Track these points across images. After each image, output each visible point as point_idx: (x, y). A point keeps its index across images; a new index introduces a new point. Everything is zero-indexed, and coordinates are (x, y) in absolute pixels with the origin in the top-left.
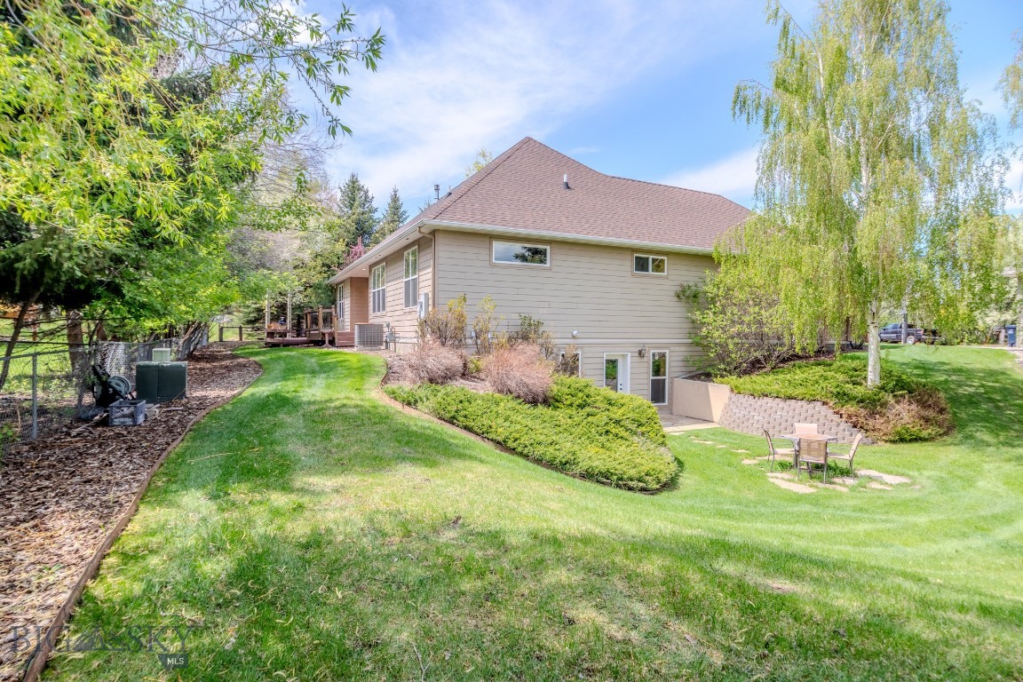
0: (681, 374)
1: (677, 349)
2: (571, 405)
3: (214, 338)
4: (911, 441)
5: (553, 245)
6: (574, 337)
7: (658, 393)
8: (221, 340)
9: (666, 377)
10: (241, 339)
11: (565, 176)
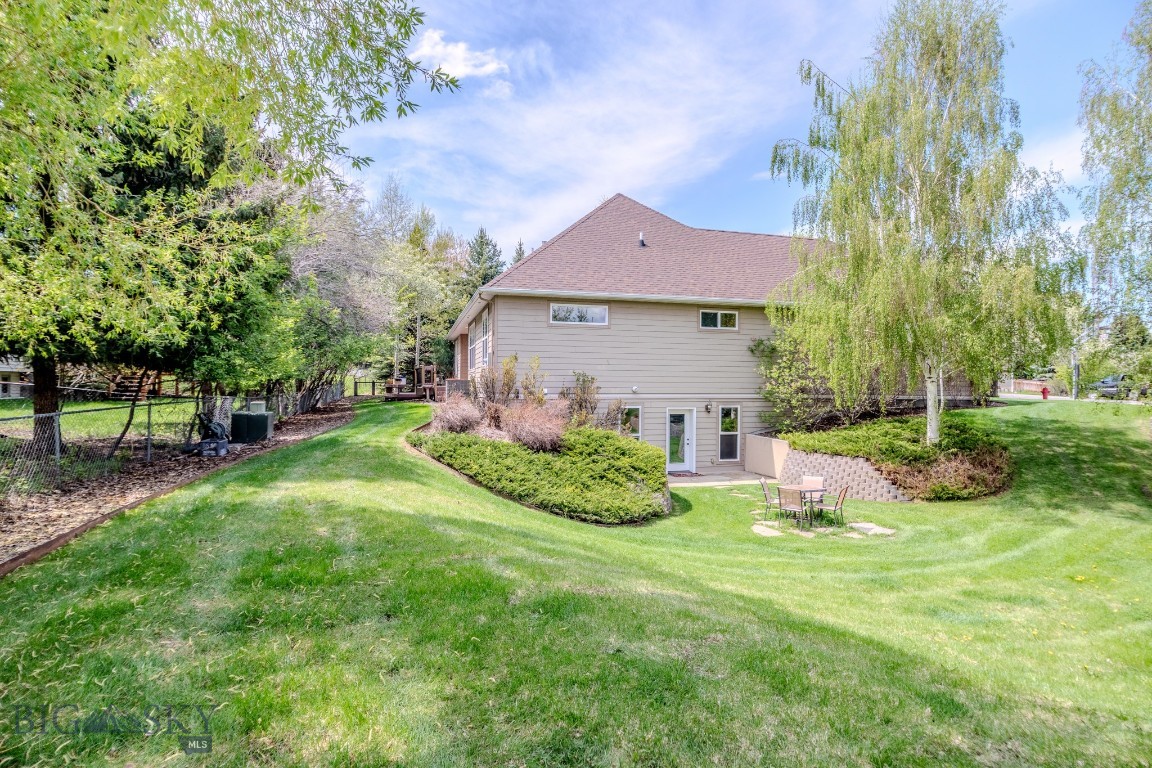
0: (755, 430)
1: (751, 404)
2: (581, 453)
3: (349, 392)
4: (949, 499)
5: (612, 305)
6: (634, 393)
7: (729, 448)
8: (356, 395)
9: (738, 433)
10: (373, 394)
11: (641, 234)
